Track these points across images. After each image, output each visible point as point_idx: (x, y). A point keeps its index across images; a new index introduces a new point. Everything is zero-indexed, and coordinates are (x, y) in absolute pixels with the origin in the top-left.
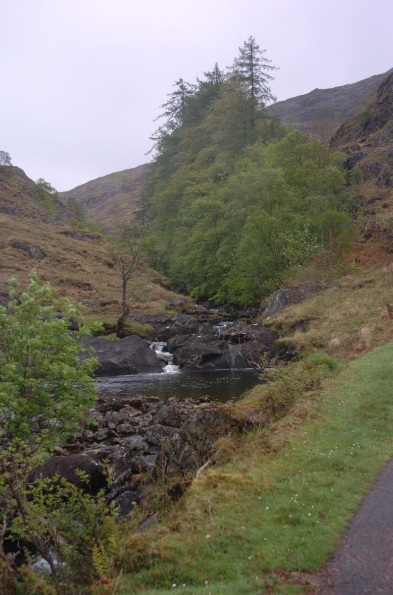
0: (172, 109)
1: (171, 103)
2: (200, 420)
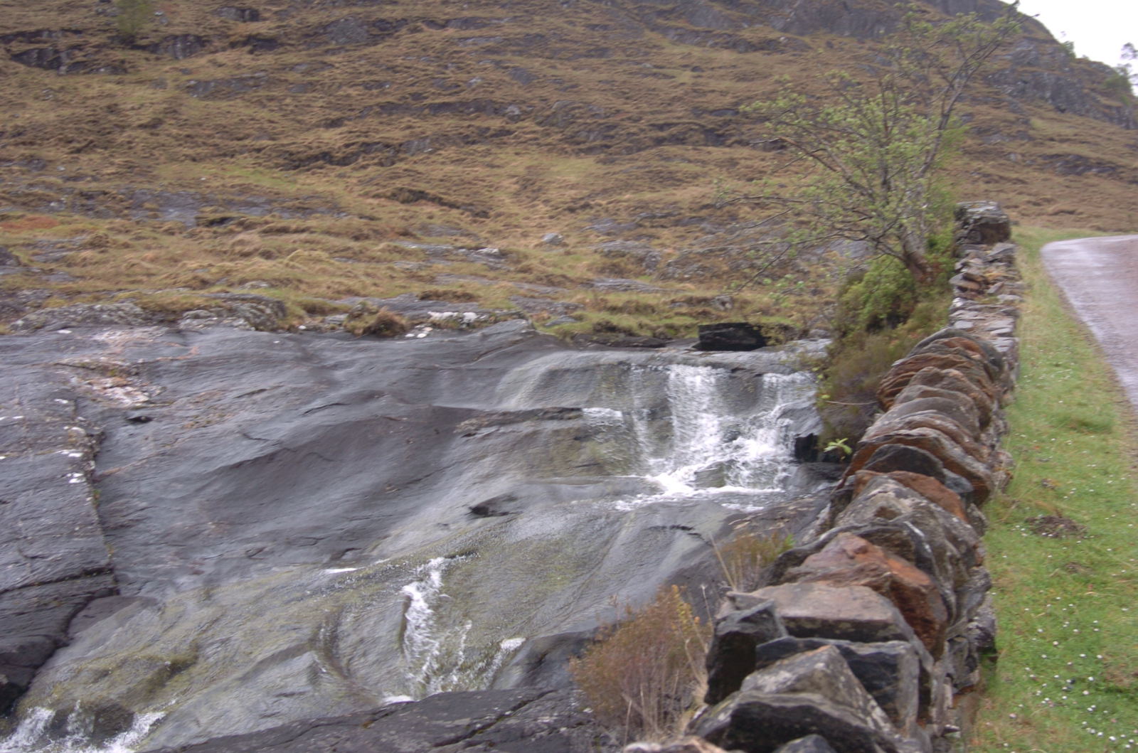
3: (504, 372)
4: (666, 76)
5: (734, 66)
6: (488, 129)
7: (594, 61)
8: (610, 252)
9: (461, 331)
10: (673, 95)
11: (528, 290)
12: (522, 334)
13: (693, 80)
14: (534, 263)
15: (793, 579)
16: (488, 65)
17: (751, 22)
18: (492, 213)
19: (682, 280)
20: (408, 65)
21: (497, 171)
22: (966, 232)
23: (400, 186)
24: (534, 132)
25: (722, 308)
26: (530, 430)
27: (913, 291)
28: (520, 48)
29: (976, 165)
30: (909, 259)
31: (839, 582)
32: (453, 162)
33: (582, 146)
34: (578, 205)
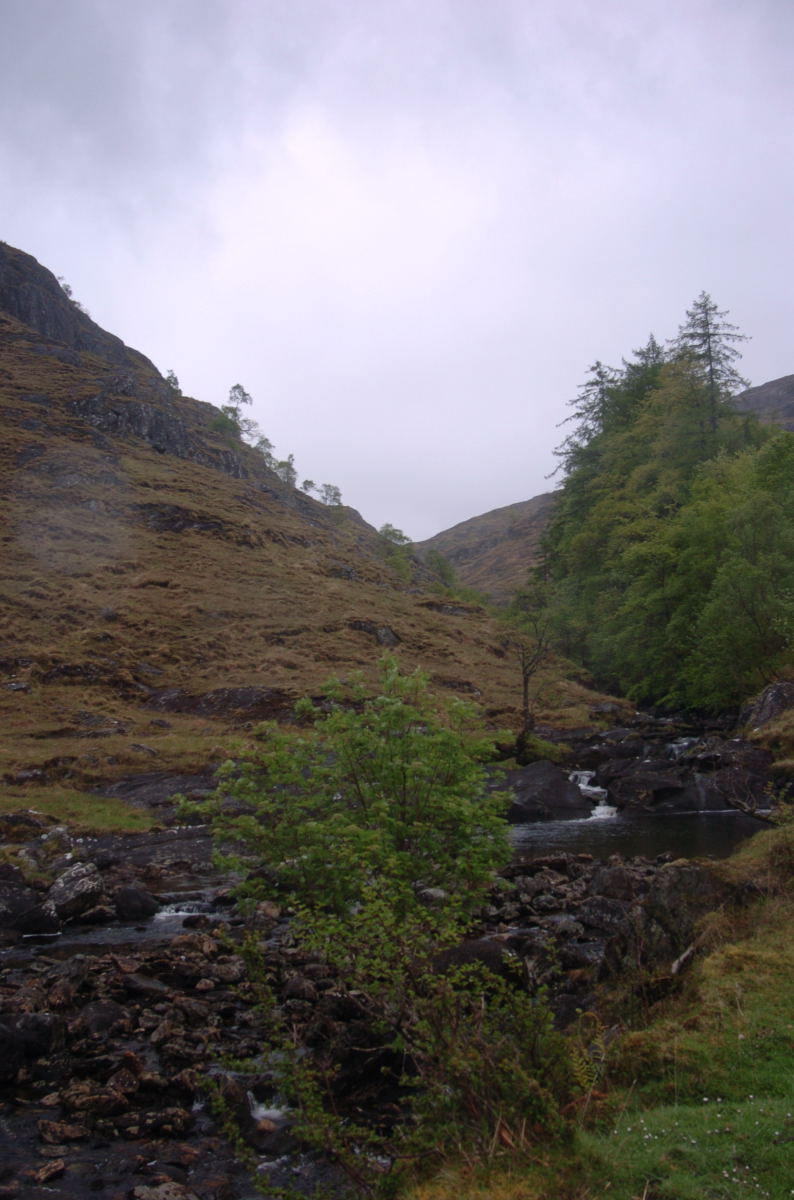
0: (585, 408)
1: (584, 398)
2: (674, 887)
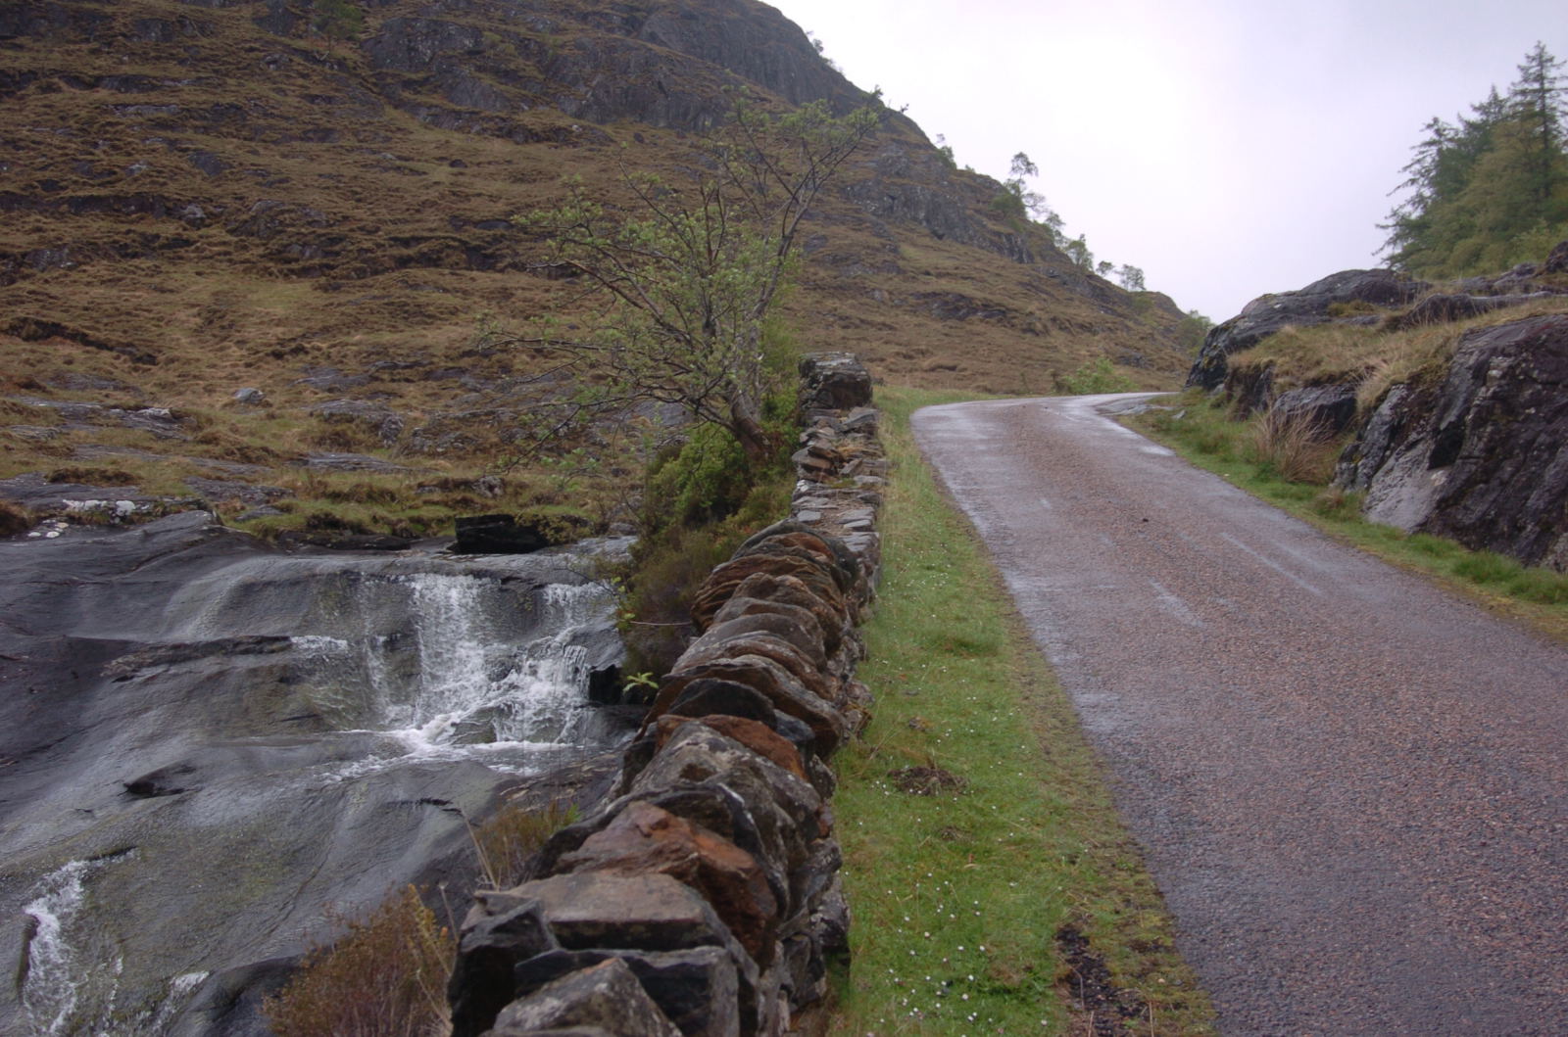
0: (1419, 172)
1: (1419, 161)
3: (175, 587)
4: (414, 172)
5: (509, 162)
6: (157, 236)
7: (314, 147)
8: (331, 415)
9: (113, 528)
10: (424, 198)
11: (215, 468)
12: (203, 532)
13: (453, 179)
14: (222, 429)
15: (568, 868)
16: (158, 145)
17: (533, 103)
18: (161, 358)
19: (433, 455)
20: (38, 139)
21: (170, 297)
22: (814, 392)
23: (23, 315)
24: (224, 243)
25: (489, 494)
26: (215, 669)
27: (746, 471)
28: (205, 123)
29: (830, 303)
30: (740, 428)
31: (630, 869)
32: (103, 282)
33: (294, 266)
34: (287, 349)
